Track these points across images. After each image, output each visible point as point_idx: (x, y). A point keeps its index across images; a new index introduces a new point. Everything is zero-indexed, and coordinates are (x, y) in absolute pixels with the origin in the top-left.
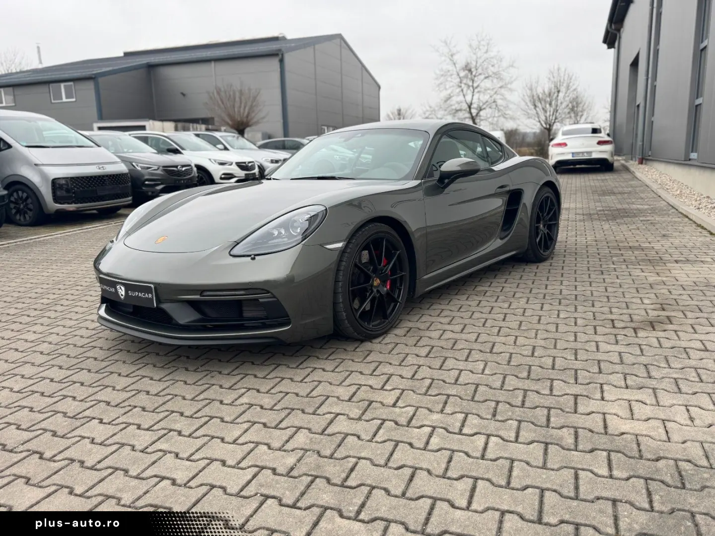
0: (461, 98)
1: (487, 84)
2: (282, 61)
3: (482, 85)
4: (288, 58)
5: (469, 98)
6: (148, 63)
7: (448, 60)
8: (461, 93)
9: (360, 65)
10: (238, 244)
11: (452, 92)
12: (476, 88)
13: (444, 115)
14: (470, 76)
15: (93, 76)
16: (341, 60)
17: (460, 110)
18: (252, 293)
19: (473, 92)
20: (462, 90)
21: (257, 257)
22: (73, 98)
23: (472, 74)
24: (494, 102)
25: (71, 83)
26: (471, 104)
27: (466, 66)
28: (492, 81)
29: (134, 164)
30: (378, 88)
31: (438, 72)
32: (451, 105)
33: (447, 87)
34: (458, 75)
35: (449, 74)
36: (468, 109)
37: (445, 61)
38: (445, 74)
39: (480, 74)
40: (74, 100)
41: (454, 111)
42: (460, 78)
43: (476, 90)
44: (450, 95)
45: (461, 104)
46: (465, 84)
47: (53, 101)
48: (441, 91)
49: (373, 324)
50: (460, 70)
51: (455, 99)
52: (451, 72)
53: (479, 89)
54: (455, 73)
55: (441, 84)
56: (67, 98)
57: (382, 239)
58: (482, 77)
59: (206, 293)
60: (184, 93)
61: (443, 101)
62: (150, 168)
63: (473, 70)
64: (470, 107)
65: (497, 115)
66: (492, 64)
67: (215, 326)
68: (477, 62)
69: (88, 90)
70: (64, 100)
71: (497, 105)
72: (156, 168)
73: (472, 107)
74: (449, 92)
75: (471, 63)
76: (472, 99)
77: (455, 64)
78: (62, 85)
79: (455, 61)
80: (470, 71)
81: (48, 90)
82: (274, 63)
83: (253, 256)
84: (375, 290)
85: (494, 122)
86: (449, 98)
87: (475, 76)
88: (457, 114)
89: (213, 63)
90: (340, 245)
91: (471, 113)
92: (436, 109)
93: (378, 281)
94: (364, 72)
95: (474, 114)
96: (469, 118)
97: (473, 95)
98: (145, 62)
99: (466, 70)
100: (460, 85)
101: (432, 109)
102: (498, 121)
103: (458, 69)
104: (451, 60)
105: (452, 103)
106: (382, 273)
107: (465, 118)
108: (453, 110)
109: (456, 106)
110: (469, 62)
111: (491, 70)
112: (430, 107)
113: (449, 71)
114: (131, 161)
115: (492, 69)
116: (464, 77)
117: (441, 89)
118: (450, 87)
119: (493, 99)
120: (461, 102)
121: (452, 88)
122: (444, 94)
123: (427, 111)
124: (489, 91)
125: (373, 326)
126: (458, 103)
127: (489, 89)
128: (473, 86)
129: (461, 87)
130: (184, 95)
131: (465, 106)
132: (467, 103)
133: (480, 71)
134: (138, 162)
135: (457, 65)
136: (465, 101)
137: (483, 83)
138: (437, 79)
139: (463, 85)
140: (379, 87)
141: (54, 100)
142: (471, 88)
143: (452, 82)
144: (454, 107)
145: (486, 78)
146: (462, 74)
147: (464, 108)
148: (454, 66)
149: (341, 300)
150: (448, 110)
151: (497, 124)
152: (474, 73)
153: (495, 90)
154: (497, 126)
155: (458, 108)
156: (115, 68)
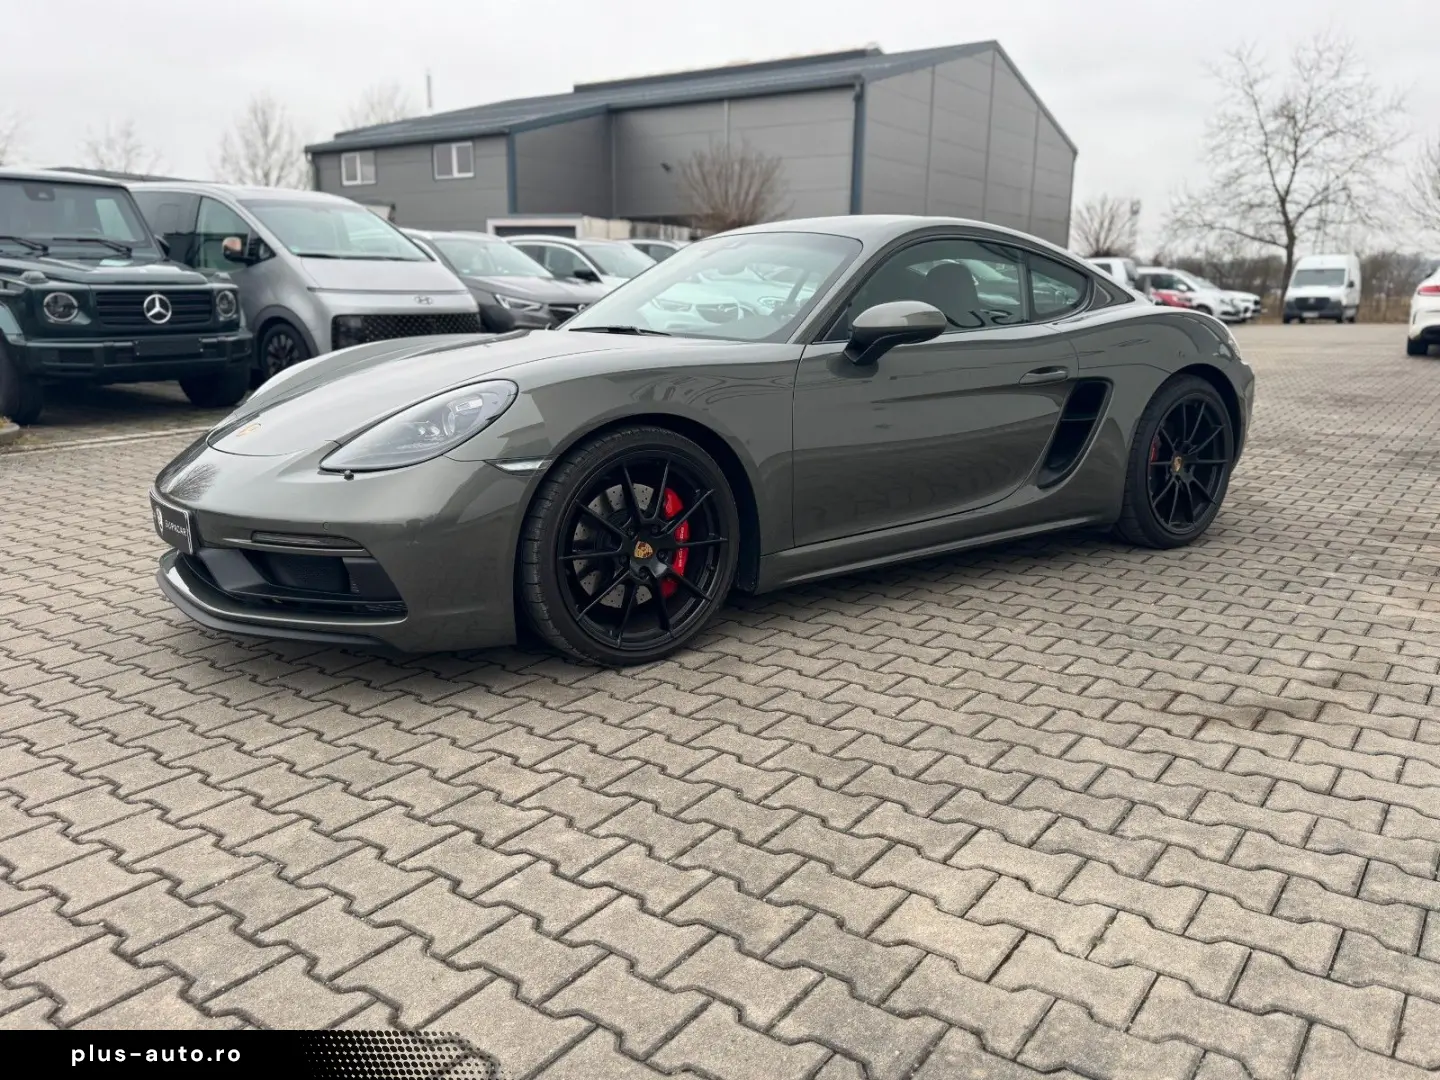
0: (1264, 178)
1: (1333, 147)
2: (859, 99)
3: (1319, 150)
4: (873, 93)
5: (1282, 180)
6: (608, 105)
7: (1241, 94)
8: (1266, 168)
9: (1034, 107)
10: (341, 446)
11: (1243, 166)
12: (1304, 156)
13: (1220, 216)
14: (1290, 131)
15: (507, 131)
16: (992, 95)
17: (1261, 205)
18: (331, 544)
19: (1294, 167)
20: (1269, 161)
21: (357, 476)
22: (469, 171)
23: (1295, 123)
24: (1344, 189)
25: (469, 144)
26: (1287, 192)
27: (1283, 108)
28: (1344, 142)
29: (498, 296)
30: (1071, 154)
31: (1215, 121)
32: (1240, 195)
33: (1234, 154)
34: (1262, 127)
35: (1240, 125)
36: (1278, 204)
37: (1233, 96)
38: (1233, 124)
39: (1316, 126)
40: (470, 175)
41: (1243, 208)
42: (1266, 134)
43: (1301, 162)
44: (1237, 171)
45: (1263, 192)
46: (1277, 148)
47: (437, 177)
48: (1217, 163)
49: (625, 635)
50: (1268, 116)
51: (1248, 181)
52: (1245, 121)
53: (1309, 159)
54: (1255, 123)
55: (1219, 146)
56: (460, 170)
57: (663, 462)
58: (1319, 132)
59: (259, 537)
60: (669, 163)
61: (1220, 185)
62: (525, 306)
63: (1298, 116)
64: (1283, 201)
65: (1346, 218)
66: (1346, 102)
67: (285, 602)
68: (1310, 100)
69: (495, 155)
70: (456, 174)
71: (1349, 196)
72: (536, 306)
73: (1289, 198)
74: (1236, 164)
75: (1296, 99)
76: (1291, 181)
77: (1256, 103)
78: (454, 148)
79: (1256, 97)
80: (1292, 118)
81: (429, 158)
82: (844, 103)
83: (348, 472)
84: (636, 567)
85: (1340, 235)
86: (1236, 177)
87: (1302, 131)
88: (1252, 214)
89: (726, 105)
90: (535, 465)
91: (1285, 214)
92: (1204, 201)
93: (648, 549)
94: (1043, 121)
95: (1291, 216)
96: (1279, 223)
97: (1293, 174)
98: (604, 103)
99: (1283, 115)
100: (1264, 149)
101: (1193, 202)
102: (1348, 232)
103: (1262, 113)
104: (1247, 93)
105: (1245, 188)
106: (660, 533)
107: (1271, 223)
108: (1242, 204)
109: (1251, 195)
110: (1291, 97)
111: (1344, 117)
112: (1190, 197)
113: (1240, 119)
114: (494, 290)
115: (1346, 114)
116: (1277, 132)
117: (1218, 158)
118: (1241, 155)
119: (1341, 181)
120: (1264, 188)
121: (1245, 157)
122: (1224, 169)
123: (1182, 205)
124: (1333, 165)
125: (623, 640)
126: (1257, 189)
127: (1333, 160)
128: (1295, 153)
129: (1266, 153)
130: (667, 168)
131: (1272, 197)
132: (1277, 190)
133: (1315, 118)
134: (506, 293)
135: (1260, 106)
136: (1274, 185)
137: (1321, 145)
138: (1211, 135)
139: (1271, 151)
140: (1075, 152)
141: (439, 174)
142: (1291, 158)
143: (1244, 142)
144: (1244, 199)
145: (1329, 134)
146: (1271, 126)
147: (1270, 201)
148: (1254, 108)
149: (536, 579)
150: (1232, 203)
151: (1347, 240)
152: (1300, 125)
153: (1349, 163)
154: (1348, 244)
155: (1256, 201)
156: (547, 115)
